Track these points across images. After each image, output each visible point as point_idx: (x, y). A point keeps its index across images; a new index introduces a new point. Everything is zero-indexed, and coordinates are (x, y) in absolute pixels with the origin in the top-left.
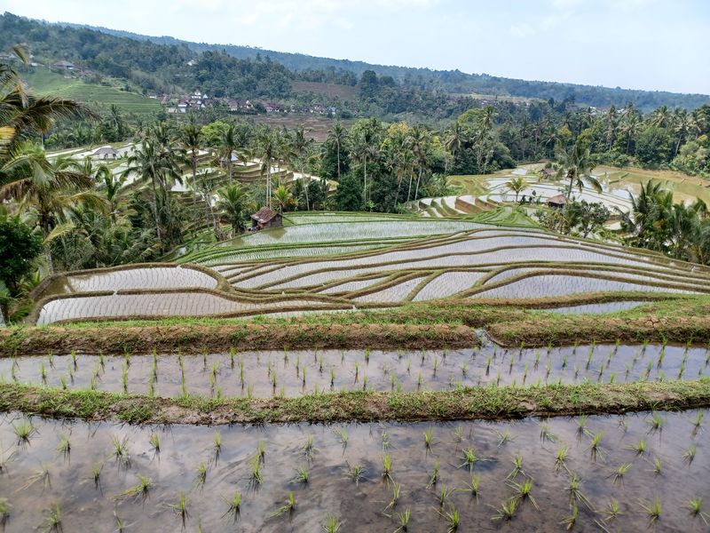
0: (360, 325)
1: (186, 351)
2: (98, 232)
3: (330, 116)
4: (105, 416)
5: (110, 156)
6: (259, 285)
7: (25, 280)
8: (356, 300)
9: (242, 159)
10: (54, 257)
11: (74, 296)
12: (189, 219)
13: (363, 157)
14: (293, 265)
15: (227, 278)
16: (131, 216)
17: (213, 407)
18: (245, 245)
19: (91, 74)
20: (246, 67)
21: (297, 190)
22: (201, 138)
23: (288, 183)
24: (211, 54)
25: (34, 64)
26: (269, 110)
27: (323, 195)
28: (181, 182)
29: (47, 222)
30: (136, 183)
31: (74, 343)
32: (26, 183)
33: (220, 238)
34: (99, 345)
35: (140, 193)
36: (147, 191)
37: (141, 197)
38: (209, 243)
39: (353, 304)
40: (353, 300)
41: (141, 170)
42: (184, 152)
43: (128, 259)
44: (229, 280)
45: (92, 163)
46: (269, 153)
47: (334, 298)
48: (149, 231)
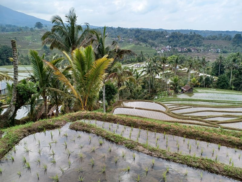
0: (218, 134)
1: (150, 130)
2: (132, 89)
3: (218, 52)
4: (122, 144)
5: (139, 66)
6: (181, 113)
7: (112, 101)
8: (221, 125)
9: (180, 68)
10: (120, 95)
11: (123, 107)
12: (159, 87)
13: (231, 68)
14: (195, 107)
15: (170, 108)
16: (142, 85)
17: (153, 150)
18: (178, 98)
19: (137, 42)
20: (186, 36)
21: (200, 80)
22: (167, 61)
23: (197, 77)
24: (174, 33)
25: (123, 40)
26: (193, 51)
27: (211, 82)
28: (158, 75)
29: (119, 85)
30: (145, 75)
31: (119, 120)
32: (115, 74)
33: (169, 94)
34: (125, 122)
35: (146, 78)
36: (148, 77)
37: (146, 79)
38: (165, 96)
39: (219, 126)
40: (220, 125)
41: (147, 71)
42: (161, 65)
43: (140, 98)
44: (170, 109)
45: (133, 68)
46: (191, 66)
47: (211, 122)
48: (147, 90)
